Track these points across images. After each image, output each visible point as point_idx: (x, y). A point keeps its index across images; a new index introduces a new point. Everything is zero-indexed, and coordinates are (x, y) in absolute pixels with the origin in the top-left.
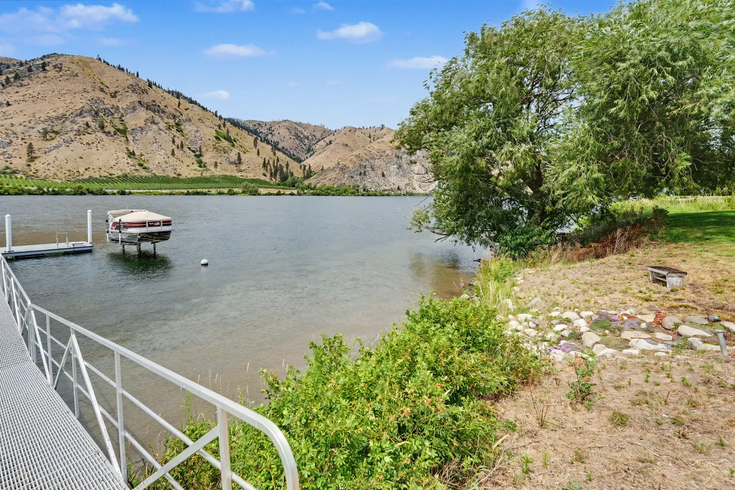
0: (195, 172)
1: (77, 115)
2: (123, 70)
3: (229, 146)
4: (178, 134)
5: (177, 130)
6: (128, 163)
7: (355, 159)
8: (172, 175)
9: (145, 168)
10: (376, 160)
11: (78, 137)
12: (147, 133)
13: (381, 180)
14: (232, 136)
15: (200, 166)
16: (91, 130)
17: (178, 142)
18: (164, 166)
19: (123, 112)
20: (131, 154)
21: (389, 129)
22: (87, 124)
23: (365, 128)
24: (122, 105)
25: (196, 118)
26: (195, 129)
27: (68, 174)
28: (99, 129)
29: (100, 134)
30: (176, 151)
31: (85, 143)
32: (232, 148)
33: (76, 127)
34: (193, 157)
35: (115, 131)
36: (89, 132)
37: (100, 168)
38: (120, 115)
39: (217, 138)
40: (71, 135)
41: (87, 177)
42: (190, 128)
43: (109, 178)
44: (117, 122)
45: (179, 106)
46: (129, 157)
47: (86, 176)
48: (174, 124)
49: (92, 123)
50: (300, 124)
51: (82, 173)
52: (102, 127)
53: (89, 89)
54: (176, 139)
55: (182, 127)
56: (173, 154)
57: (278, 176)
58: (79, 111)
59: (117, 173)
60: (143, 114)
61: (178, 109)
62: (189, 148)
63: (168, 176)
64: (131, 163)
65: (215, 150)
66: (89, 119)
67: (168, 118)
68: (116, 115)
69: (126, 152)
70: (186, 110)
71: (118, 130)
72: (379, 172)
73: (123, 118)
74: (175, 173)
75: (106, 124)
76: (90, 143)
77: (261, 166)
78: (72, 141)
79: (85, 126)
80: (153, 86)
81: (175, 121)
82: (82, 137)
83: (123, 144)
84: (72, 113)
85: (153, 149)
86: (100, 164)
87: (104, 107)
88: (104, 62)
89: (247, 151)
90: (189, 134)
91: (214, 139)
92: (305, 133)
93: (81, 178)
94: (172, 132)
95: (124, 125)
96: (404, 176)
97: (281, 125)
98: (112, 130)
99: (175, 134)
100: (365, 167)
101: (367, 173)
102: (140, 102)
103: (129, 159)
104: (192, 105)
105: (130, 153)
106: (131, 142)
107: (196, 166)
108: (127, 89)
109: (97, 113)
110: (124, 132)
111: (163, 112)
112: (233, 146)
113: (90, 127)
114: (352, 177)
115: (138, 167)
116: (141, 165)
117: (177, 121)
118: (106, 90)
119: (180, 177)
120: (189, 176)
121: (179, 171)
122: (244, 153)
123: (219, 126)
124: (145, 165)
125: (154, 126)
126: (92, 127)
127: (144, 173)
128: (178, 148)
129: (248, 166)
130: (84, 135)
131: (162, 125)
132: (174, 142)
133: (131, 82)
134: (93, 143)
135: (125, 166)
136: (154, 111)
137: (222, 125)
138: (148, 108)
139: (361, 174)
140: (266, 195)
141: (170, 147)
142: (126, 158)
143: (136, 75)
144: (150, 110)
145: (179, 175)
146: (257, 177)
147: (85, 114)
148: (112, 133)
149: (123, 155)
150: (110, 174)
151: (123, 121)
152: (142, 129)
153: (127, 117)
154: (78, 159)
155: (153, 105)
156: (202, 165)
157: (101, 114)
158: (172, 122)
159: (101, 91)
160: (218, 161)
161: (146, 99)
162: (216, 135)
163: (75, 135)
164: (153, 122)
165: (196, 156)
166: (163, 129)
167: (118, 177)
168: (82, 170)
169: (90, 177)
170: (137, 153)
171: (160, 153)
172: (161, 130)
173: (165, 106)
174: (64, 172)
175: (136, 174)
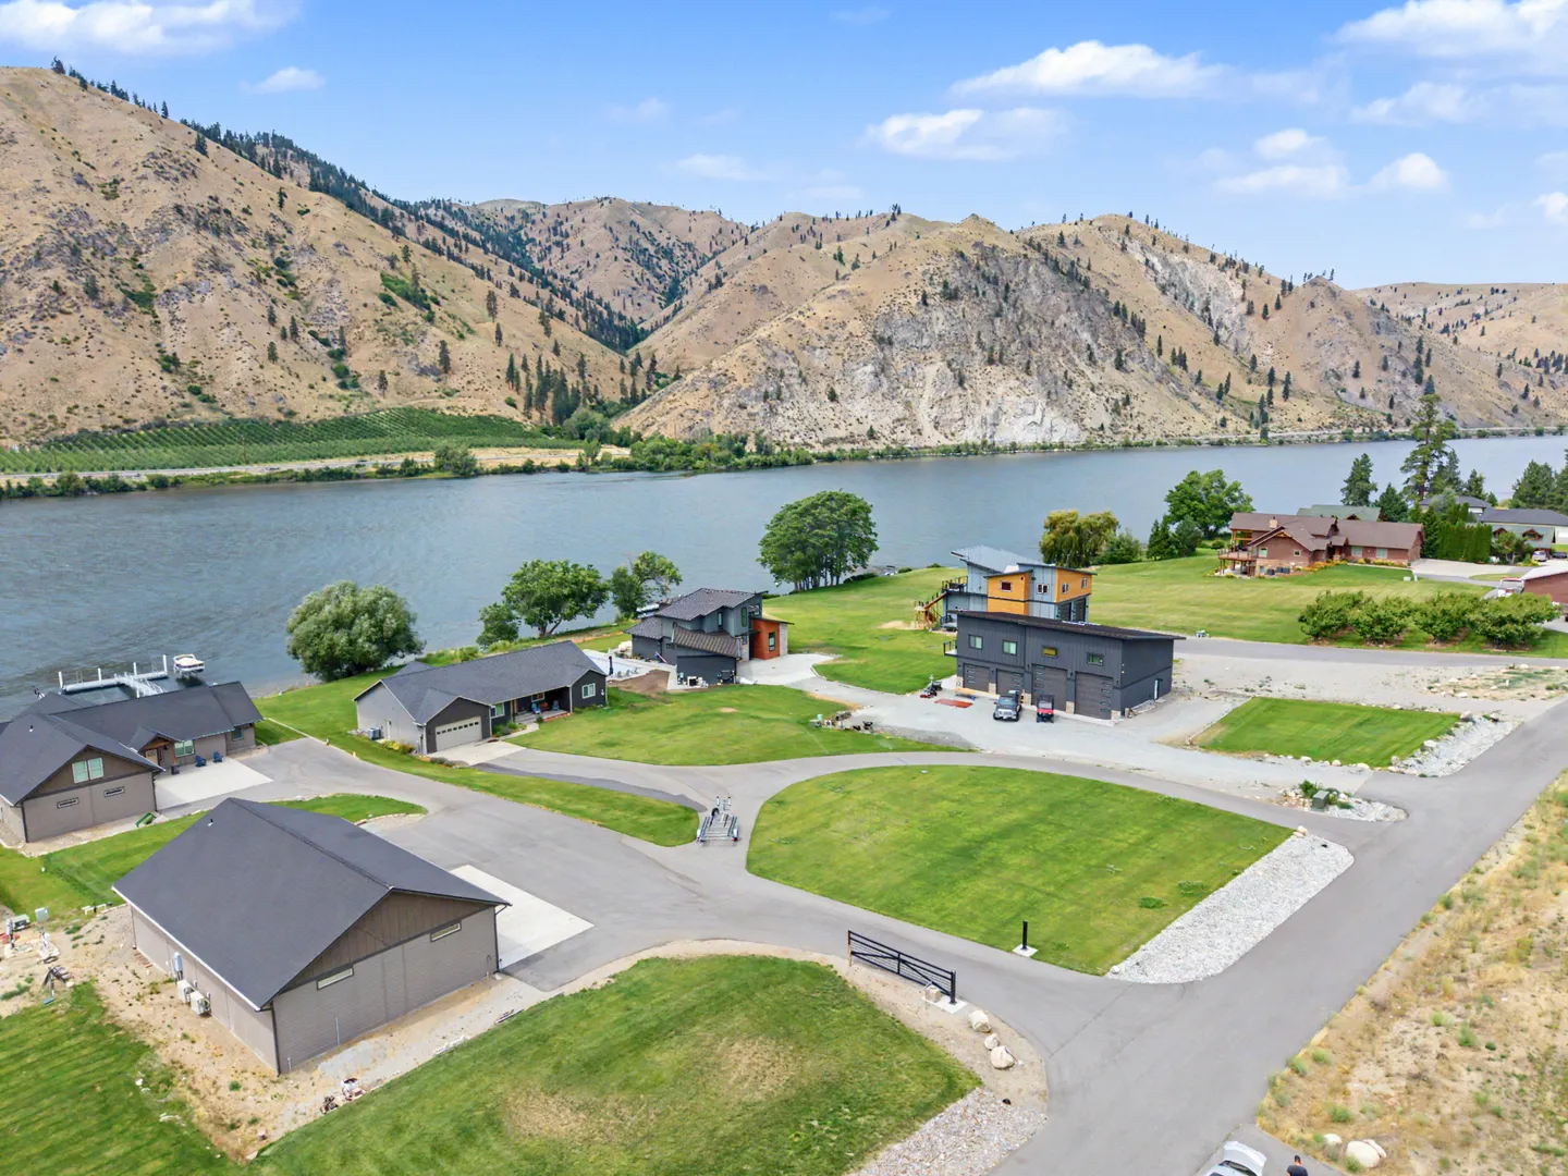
0: (331, 403)
1: (28, 265)
2: (122, 95)
3: (419, 320)
4: (282, 294)
5: (279, 281)
6: (164, 388)
7: (754, 353)
8: (274, 415)
9: (206, 400)
10: (818, 352)
11: (41, 325)
12: (203, 300)
13: (823, 412)
14: (428, 285)
15: (343, 386)
16: (68, 303)
17: (284, 319)
18: (251, 390)
19: (138, 241)
20: (170, 363)
21: (914, 220)
22: (56, 287)
23: (843, 216)
24: (136, 220)
25: (330, 240)
26: (327, 275)
27: (30, 425)
28: (86, 297)
29: (91, 312)
30: (280, 347)
31: (57, 340)
32: (426, 327)
33: (31, 297)
34: (325, 358)
35: (125, 302)
36: (63, 307)
37: (100, 406)
38: (132, 251)
39: (386, 299)
40: (24, 318)
41: (75, 430)
42: (314, 273)
43: (125, 431)
44: (126, 270)
45: (281, 204)
46: (166, 369)
47: (73, 430)
48: (271, 264)
49: (69, 284)
50: (646, 209)
51: (60, 420)
52: (92, 292)
53: (48, 181)
54: (278, 311)
55: (293, 271)
56: (273, 357)
57: (549, 403)
58: (33, 251)
59: (143, 416)
60: (191, 244)
61: (277, 212)
62: (312, 333)
63: (262, 418)
64: (172, 387)
65: (381, 336)
66: (58, 272)
67: (254, 246)
68: (122, 253)
69: (157, 355)
70: (302, 213)
71: (132, 295)
72: (823, 386)
73: (141, 260)
74: (280, 410)
75: (101, 282)
76: (70, 338)
77: (503, 376)
78: (28, 335)
79: (54, 293)
80: (211, 145)
81: (272, 255)
82: (51, 323)
83: (148, 334)
84: (17, 258)
85: (223, 344)
86: (98, 393)
87: (91, 231)
88: (73, 74)
89: (470, 331)
90: (313, 292)
91: (380, 303)
92: (662, 239)
93: (61, 433)
94: (269, 289)
95: (145, 279)
96: (891, 395)
97: (589, 214)
98: (118, 297)
99: (275, 293)
100: (782, 376)
101: (785, 393)
102: (178, 209)
103: (166, 376)
104: (317, 195)
105: (167, 359)
106: (168, 330)
107: (332, 385)
108: (142, 171)
109: (75, 252)
110: (145, 299)
111: (242, 229)
112: (430, 319)
113: (64, 294)
114: (742, 407)
115: (188, 397)
116: (196, 391)
117: (277, 255)
118: (90, 177)
119: (294, 420)
120: (316, 417)
121: (291, 404)
122: (462, 337)
123: (392, 261)
124: (206, 391)
125: (220, 278)
126: (70, 293)
127: (203, 414)
128: (284, 336)
129: (470, 377)
130: (53, 317)
131: (241, 270)
132: (272, 320)
133: (151, 144)
134: (77, 338)
135: (156, 396)
136: (217, 231)
137: (400, 255)
138: (201, 224)
139: (766, 396)
140: (495, 472)
141: (266, 335)
142: (159, 374)
143: (161, 113)
144: (205, 226)
145: (291, 414)
146: (491, 411)
147: (50, 258)
148: (119, 307)
149: (150, 367)
150: (127, 421)
151: (140, 267)
152: (190, 288)
153: (151, 254)
154: (47, 385)
155: (213, 211)
156: (349, 381)
157: (86, 254)
158: (264, 256)
159: (79, 183)
160: (389, 369)
161: (196, 196)
162: (381, 289)
163: (33, 317)
164: (217, 267)
165: (331, 355)
166: (245, 282)
167: (146, 427)
168: (60, 413)
169: (82, 431)
170: (185, 359)
171: (239, 354)
172: (238, 286)
173: (245, 211)
174: (21, 418)
175: (187, 417)
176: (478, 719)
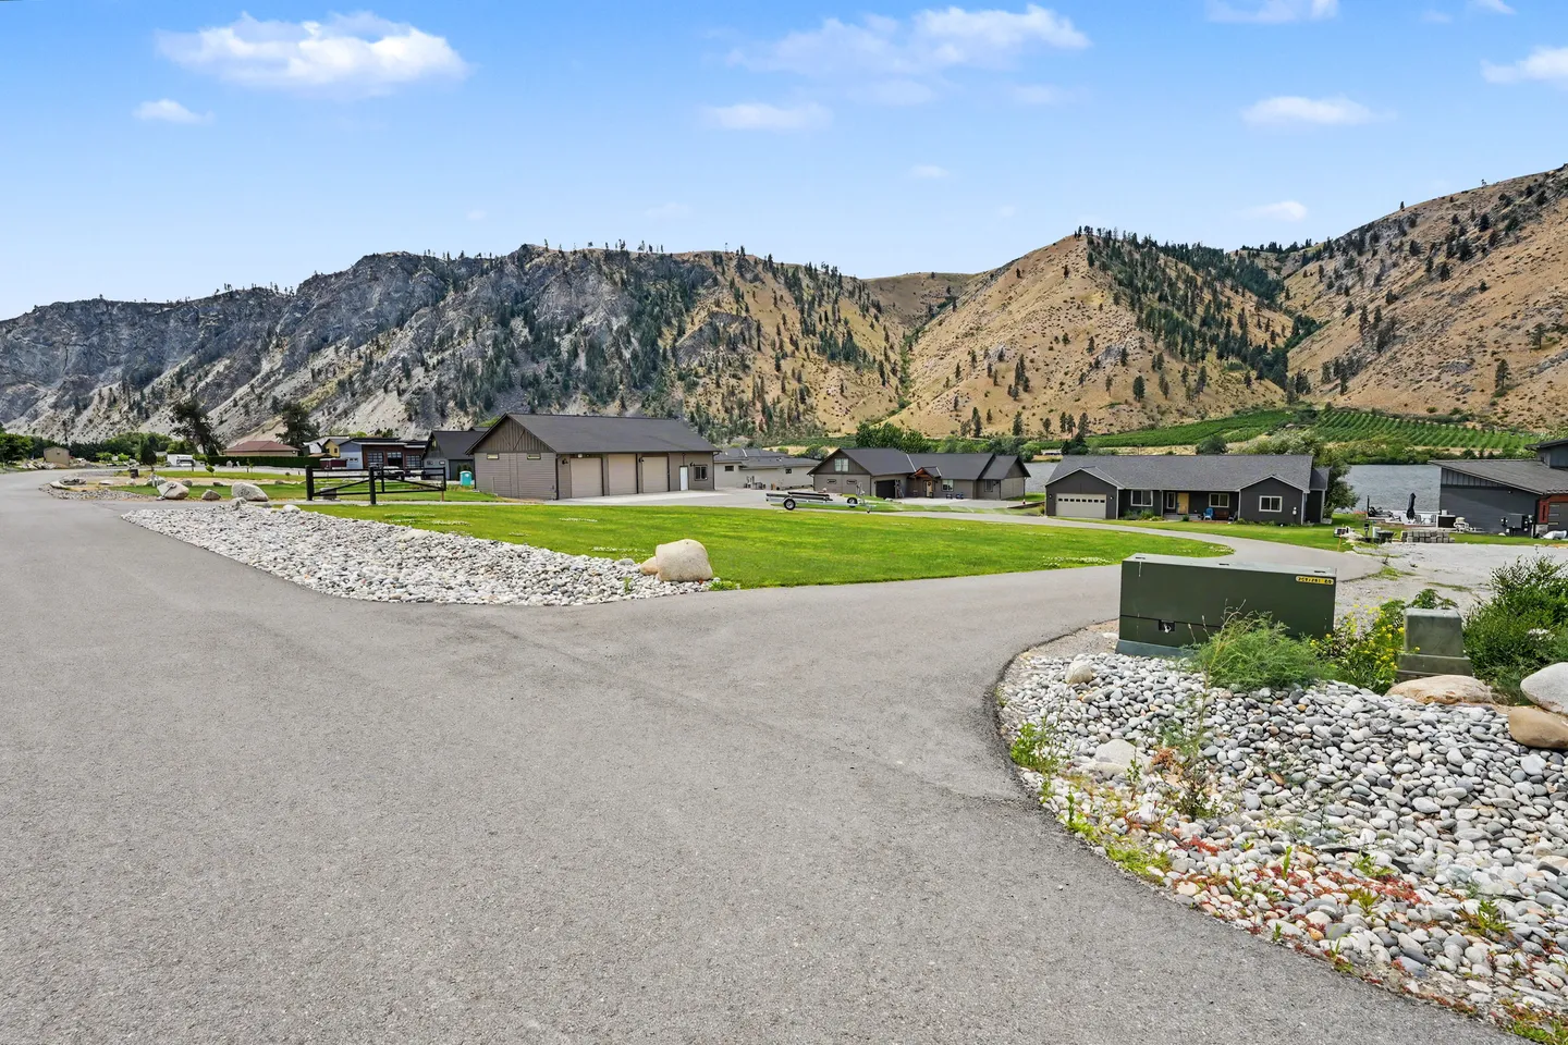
176: (1104, 497)
